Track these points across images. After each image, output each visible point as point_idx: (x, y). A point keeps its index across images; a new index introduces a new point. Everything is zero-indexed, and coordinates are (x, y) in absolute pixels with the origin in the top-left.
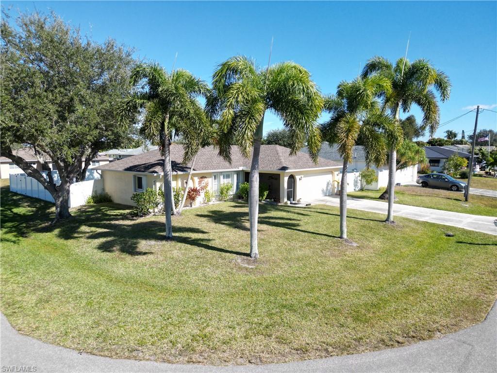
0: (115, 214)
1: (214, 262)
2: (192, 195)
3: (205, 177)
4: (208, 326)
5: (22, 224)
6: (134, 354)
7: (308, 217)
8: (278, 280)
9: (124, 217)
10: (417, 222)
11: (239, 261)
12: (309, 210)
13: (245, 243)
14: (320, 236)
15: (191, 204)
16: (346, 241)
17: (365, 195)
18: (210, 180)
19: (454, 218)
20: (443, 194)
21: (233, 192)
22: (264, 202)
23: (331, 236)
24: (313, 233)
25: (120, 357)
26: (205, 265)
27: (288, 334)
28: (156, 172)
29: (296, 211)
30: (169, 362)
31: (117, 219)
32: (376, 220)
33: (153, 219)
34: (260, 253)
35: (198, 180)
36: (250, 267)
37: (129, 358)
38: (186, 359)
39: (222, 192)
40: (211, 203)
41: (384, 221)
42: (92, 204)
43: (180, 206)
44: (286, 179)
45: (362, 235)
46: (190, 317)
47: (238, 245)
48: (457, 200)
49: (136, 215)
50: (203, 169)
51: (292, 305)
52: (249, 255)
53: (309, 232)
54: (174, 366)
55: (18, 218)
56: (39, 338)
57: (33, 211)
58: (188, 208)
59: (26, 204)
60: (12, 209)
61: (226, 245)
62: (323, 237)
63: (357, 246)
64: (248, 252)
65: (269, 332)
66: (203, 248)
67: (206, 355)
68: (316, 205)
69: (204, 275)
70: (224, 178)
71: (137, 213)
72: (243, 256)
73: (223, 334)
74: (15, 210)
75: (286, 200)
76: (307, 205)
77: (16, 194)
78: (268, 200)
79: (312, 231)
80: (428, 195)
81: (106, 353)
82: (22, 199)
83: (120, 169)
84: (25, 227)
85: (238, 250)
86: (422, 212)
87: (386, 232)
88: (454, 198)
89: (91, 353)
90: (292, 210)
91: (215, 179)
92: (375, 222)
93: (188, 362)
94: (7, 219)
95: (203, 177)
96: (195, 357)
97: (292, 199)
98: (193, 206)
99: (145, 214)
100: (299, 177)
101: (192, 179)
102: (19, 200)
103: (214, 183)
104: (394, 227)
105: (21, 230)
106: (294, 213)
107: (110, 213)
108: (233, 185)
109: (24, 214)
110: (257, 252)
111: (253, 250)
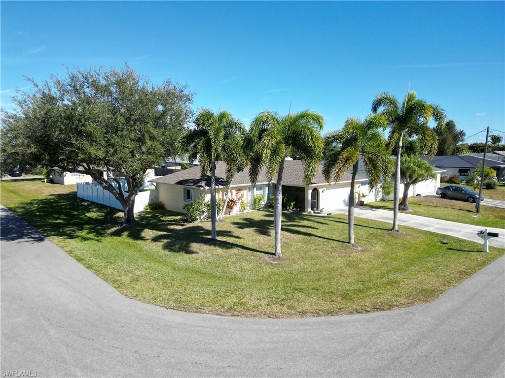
0: (169, 219)
1: (248, 258)
2: (231, 204)
3: (241, 190)
4: (244, 298)
5: (98, 226)
6: (199, 310)
7: (326, 226)
8: (294, 273)
9: (176, 222)
10: (420, 231)
11: (267, 258)
12: (330, 219)
13: (272, 245)
14: (332, 241)
15: (230, 212)
16: (353, 245)
17: (384, 205)
18: (245, 192)
19: (456, 229)
20: (458, 205)
21: (264, 202)
22: (291, 211)
23: (341, 242)
24: (327, 239)
25: (191, 312)
26: (241, 260)
27: (296, 304)
28: (202, 187)
29: (318, 219)
30: (220, 315)
31: (172, 224)
32: (383, 229)
33: (200, 225)
34: (283, 253)
35: (235, 192)
36: (275, 263)
37: (196, 312)
38: (231, 314)
39: (255, 203)
40: (246, 211)
41: (390, 230)
42: (149, 210)
43: (220, 214)
44: (310, 192)
45: (368, 241)
46: (232, 293)
47: (266, 247)
48: (469, 211)
49: (186, 221)
50: (239, 183)
51: (301, 289)
52: (274, 254)
53: (324, 238)
54: (224, 317)
55: (92, 222)
56: (140, 300)
57: (102, 216)
58: (227, 215)
59: (95, 209)
60: (85, 213)
61: (257, 246)
62: (335, 242)
63: (361, 250)
64: (274, 252)
65: (283, 302)
66: (239, 248)
67: (243, 313)
68: (336, 215)
69: (241, 267)
70: (257, 190)
71: (187, 219)
72: (270, 255)
73: (253, 303)
74: (88, 215)
75: (310, 210)
76: (328, 214)
77: (83, 200)
78: (295, 209)
79: (327, 237)
80: (444, 206)
81: (182, 309)
82: (90, 205)
83: (172, 183)
84: (100, 229)
85: (266, 250)
86: (429, 223)
87: (390, 239)
88: (468, 209)
89: (173, 309)
90: (314, 219)
91: (249, 190)
92: (383, 230)
93: (232, 316)
94: (84, 222)
95: (239, 190)
96: (236, 313)
97: (315, 209)
98: (231, 214)
99: (193, 221)
100: (322, 189)
101: (231, 192)
102: (88, 205)
103: (248, 194)
104: (397, 235)
105: (98, 231)
106: (315, 221)
107: (164, 219)
108: (264, 196)
109: (96, 218)
110: (280, 252)
111: (277, 250)
